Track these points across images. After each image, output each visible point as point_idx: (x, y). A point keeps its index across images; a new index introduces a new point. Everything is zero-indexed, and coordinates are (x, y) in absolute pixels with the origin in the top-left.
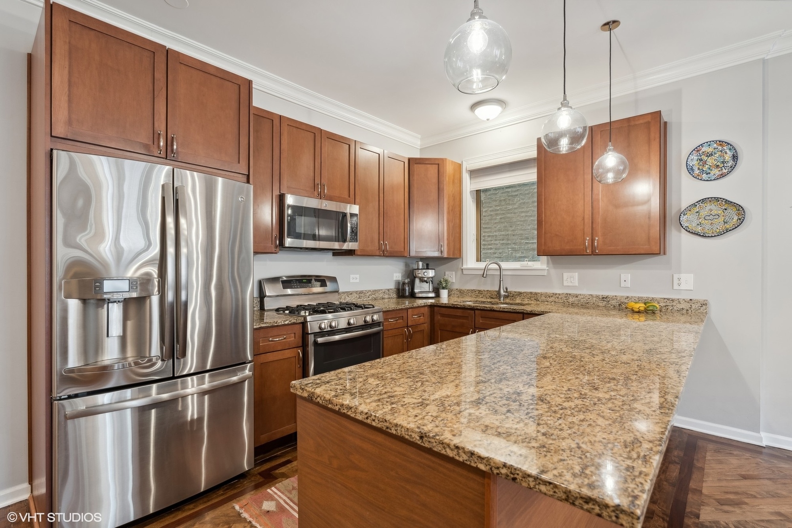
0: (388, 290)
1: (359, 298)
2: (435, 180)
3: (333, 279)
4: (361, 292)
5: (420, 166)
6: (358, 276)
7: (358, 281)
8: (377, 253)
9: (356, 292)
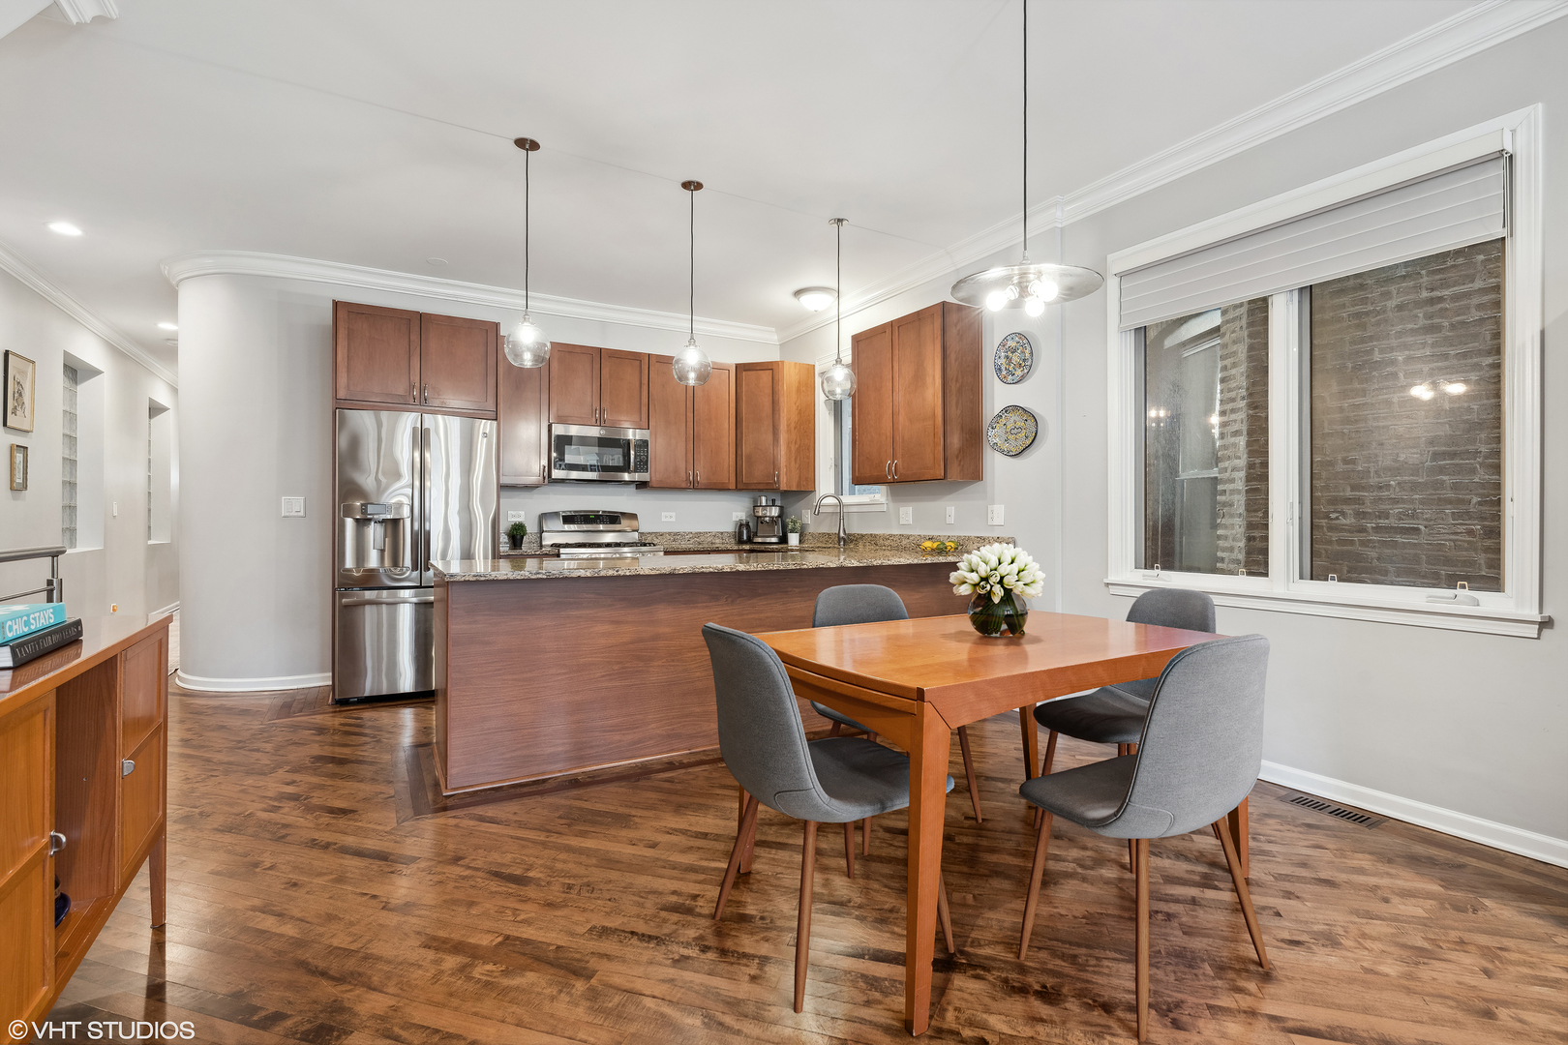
0: (722, 533)
1: (674, 540)
2: (768, 391)
3: (633, 516)
4: (676, 534)
5: (749, 373)
6: (673, 514)
7: (673, 519)
8: (684, 485)
9: (670, 534)
